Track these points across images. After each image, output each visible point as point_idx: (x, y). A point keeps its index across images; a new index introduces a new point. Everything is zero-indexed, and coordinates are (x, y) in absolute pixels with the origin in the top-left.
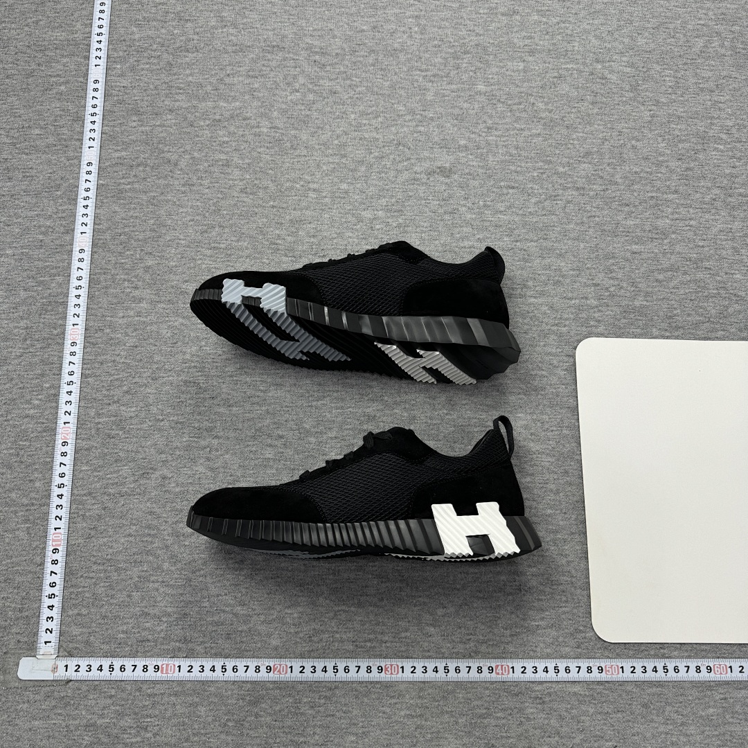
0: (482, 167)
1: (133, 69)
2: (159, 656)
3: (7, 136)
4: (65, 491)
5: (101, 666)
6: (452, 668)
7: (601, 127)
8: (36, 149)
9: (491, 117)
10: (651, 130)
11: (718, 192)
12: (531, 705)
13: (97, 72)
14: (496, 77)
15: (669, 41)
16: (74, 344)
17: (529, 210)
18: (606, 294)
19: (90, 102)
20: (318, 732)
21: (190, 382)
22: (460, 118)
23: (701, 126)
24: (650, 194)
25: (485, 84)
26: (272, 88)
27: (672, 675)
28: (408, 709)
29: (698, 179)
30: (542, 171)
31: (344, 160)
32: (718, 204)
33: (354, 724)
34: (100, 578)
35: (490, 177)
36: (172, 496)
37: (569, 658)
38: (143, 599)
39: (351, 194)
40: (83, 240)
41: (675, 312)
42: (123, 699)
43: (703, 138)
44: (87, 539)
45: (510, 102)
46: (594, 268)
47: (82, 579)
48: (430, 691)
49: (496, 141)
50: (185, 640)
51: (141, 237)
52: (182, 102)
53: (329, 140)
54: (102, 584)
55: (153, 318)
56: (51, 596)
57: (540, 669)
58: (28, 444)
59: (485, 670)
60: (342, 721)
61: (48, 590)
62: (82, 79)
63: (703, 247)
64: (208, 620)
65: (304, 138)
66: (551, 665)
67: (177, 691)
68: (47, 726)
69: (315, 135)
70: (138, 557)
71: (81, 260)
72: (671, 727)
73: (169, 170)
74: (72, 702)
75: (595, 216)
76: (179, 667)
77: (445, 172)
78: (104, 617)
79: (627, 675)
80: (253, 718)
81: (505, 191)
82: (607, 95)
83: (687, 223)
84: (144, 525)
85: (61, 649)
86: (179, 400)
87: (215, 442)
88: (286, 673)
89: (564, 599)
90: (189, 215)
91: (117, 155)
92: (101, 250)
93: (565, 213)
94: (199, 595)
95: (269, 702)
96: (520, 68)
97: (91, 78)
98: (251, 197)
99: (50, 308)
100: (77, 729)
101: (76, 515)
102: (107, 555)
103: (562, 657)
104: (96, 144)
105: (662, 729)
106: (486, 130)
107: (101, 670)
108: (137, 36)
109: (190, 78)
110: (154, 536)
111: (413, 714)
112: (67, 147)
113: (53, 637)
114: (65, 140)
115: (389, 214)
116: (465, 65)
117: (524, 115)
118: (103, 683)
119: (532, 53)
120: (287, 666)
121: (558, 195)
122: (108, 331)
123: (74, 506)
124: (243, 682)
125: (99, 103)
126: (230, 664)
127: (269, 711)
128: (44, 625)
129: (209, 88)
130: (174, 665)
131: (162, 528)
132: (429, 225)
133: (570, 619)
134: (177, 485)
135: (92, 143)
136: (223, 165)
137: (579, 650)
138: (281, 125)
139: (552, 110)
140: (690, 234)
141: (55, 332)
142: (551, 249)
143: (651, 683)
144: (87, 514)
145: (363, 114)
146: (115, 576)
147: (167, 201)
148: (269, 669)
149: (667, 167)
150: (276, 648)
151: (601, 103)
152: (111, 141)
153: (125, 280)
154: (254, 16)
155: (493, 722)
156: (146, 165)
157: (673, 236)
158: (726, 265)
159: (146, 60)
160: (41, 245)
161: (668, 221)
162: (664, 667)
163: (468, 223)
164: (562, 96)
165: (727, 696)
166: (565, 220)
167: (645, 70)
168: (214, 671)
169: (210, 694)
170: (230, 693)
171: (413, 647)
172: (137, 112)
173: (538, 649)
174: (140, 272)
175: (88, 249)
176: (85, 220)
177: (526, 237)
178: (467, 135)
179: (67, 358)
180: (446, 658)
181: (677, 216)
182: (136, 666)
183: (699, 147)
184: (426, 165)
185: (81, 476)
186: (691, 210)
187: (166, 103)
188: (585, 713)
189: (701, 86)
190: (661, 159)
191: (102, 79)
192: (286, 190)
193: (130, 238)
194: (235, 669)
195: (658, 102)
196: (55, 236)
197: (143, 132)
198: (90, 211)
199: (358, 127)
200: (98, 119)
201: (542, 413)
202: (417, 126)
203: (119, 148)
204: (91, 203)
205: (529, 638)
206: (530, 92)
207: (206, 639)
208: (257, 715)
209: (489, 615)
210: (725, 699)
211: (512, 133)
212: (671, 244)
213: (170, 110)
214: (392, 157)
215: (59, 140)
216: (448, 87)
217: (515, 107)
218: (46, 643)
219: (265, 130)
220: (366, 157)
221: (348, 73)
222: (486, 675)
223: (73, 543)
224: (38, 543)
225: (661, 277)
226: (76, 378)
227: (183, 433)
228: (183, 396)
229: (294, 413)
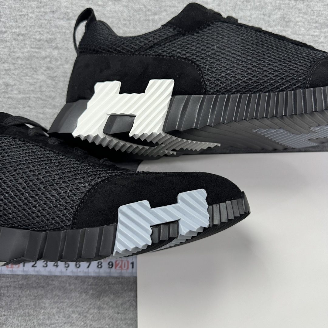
36: (15, 102)
67: (22, 284)
86: (20, 14)
87: (55, 53)
88: (128, 268)
120: (128, 262)
124: (86, 277)
134: (20, 92)
148: (111, 265)
169: (54, 288)
194: (77, 265)
227: (25, 44)
228: (25, 11)
229: (131, 25)
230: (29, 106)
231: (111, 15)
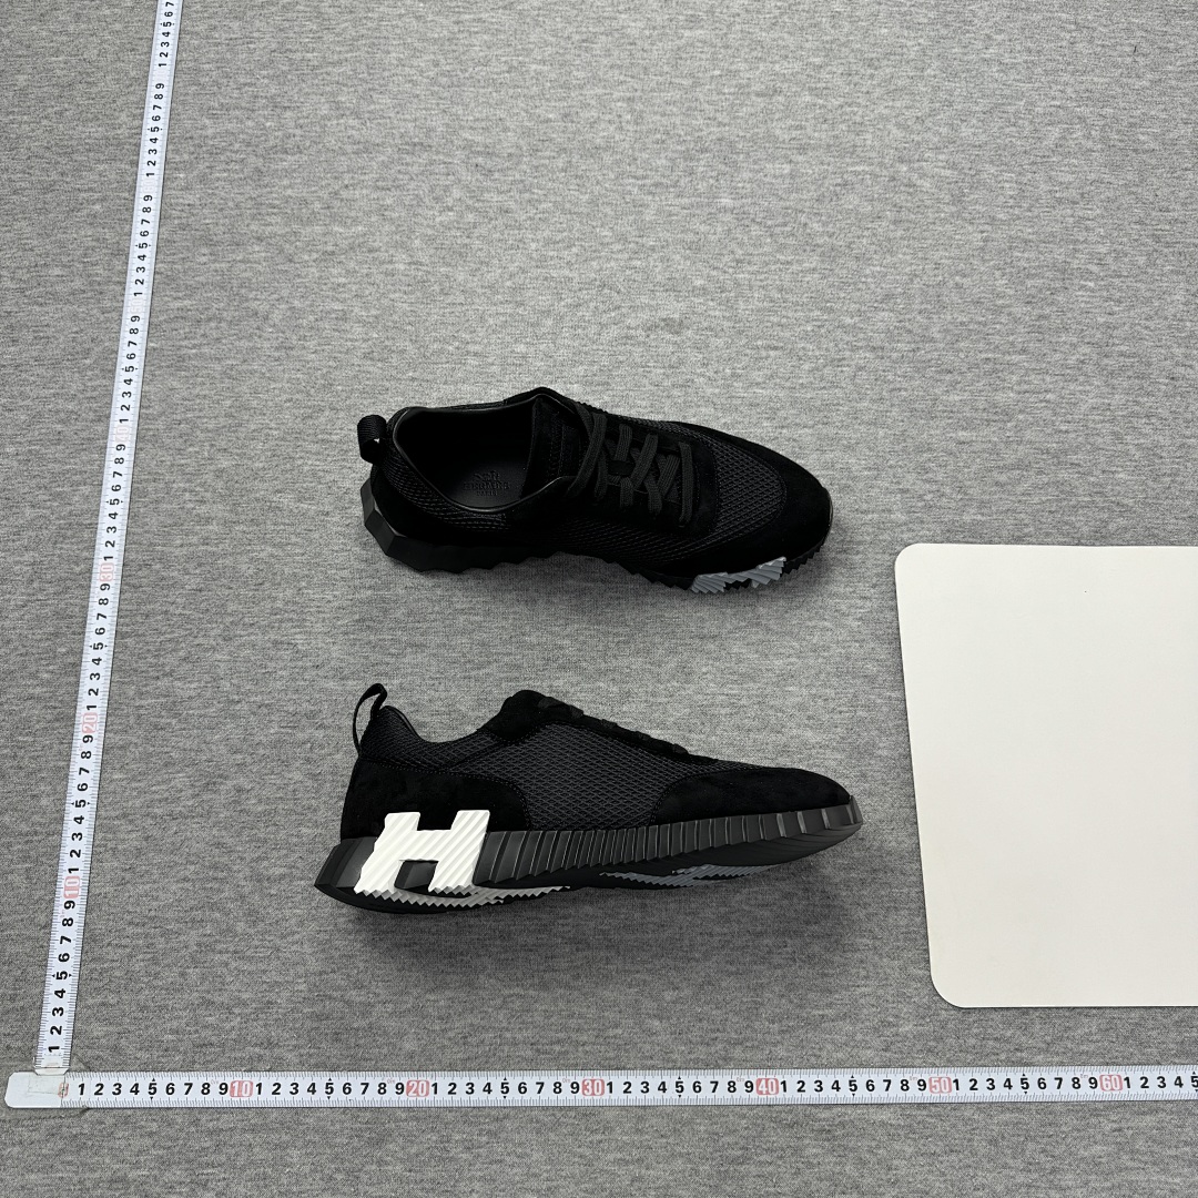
0: (729, 319)
1: (203, 179)
2: (227, 1068)
3: (12, 279)
4: (88, 812)
5: (137, 1085)
6: (688, 1085)
7: (908, 257)
8: (55, 297)
9: (741, 244)
10: (984, 261)
11: (1088, 350)
12: (814, 1142)
13: (149, 184)
14: (748, 186)
15: (1007, 130)
16: (105, 586)
17: (801, 381)
18: (920, 504)
19: (138, 228)
20: (477, 1188)
21: (282, 643)
22: (695, 247)
23: (1059, 254)
24: (984, 356)
25: (733, 196)
26: (412, 206)
27: (1034, 1093)
28: (620, 1149)
29: (1057, 331)
30: (819, 323)
31: (520, 310)
32: (1089, 368)
33: (535, 1175)
34: (137, 946)
35: (740, 332)
36: (252, 818)
37: (872, 1067)
38: (203, 978)
39: (530, 360)
40: (122, 431)
41: (1026, 530)
42: (170, 1139)
43: (1064, 271)
44: (118, 885)
45: (769, 223)
46: (900, 467)
47: (109, 948)
48: (654, 1121)
49: (750, 280)
50: (270, 1044)
51: (210, 427)
52: (277, 225)
53: (497, 281)
54: (141, 957)
55: (226, 546)
56: (61, 976)
57: (827, 1085)
58: (30, 739)
59: (740, 1086)
60: (515, 1171)
61: (55, 966)
62: (126, 195)
63: (1067, 432)
64: (305, 1011)
65: (461, 278)
66: (843, 1077)
67: (255, 1125)
68: (48, 1182)
69: (478, 274)
70: (198, 914)
71: (119, 461)
72: (1036, 1176)
73: (255, 326)
74: (90, 1143)
75: (900, 390)
76: (259, 1085)
77: (673, 326)
78: (143, 1008)
79: (964, 1093)
80: (374, 1167)
81: (764, 354)
82: (917, 210)
83: (1041, 397)
84: (207, 864)
85: (75, 1060)
86: (264, 671)
87: (320, 734)
88: (428, 1094)
89: (863, 973)
90: (285, 392)
91: (178, 304)
92: (150, 446)
93: (855, 385)
94: (292, 971)
95: (400, 1141)
96: (786, 172)
97: (140, 194)
98: (380, 365)
99: (69, 533)
100: (96, 1186)
101: (102, 849)
102: (150, 910)
103: (861, 1065)
104: (146, 289)
105: (1021, 1179)
106: (734, 264)
107: (136, 1092)
108: (210, 132)
109: (289, 192)
110: (222, 880)
111: (627, 1158)
112: (101, 293)
113: (63, 1040)
114: (99, 284)
115: (588, 389)
116: (701, 169)
117: (791, 241)
118: (139, 1113)
119: (802, 149)
120: (428, 1083)
121: (844, 359)
122: (158, 566)
123: (101, 835)
124: (360, 1109)
125: (152, 228)
126: (339, 1080)
127: (400, 1155)
128: (49, 1020)
129: (317, 206)
130: (252, 1084)
131: (235, 868)
132: (649, 404)
133: (873, 1006)
134: (260, 801)
135: (139, 288)
136: (337, 318)
137: (888, 1055)
138: (425, 260)
139: (834, 233)
140: (1047, 414)
141: (77, 569)
142: (835, 439)
143: (1003, 1106)
144: (120, 847)
145: (549, 242)
146: (161, 943)
147: (252, 372)
148: (400, 1088)
149: (1009, 314)
150: (411, 1056)
151: (908, 221)
152: (168, 285)
153: (185, 490)
154: (386, 100)
155: (754, 1170)
156: (221, 320)
157: (1021, 417)
158: (1102, 459)
159: (224, 166)
160: (59, 439)
161: (1011, 395)
162: (1022, 1079)
163: (709, 401)
164: (848, 212)
165: (1123, 1125)
166: (856, 396)
167: (973, 172)
168: (314, 1092)
169: (308, 1129)
170: (338, 1126)
171: (626, 1051)
172: (208, 241)
173: (824, 1054)
174: (209, 477)
175: (130, 444)
176: (127, 401)
177: (798, 421)
178: (706, 271)
179: (94, 608)
180: (680, 1069)
181: (1026, 387)
182: (191, 1085)
183: (1058, 285)
184: (644, 316)
185: (112, 787)
186: (1048, 378)
187: (252, 227)
188: (900, 1155)
189: (1057, 195)
190: (1000, 302)
191: (156, 193)
192: (432, 354)
193: (194, 427)
194: (347, 1089)
195: (994, 219)
196: (79, 425)
197: (216, 271)
198: (135, 388)
199: (542, 262)
200: (150, 252)
201: (824, 685)
202: (630, 259)
203: (180, 294)
204: (136, 376)
205: (809, 1035)
206: (800, 207)
207: (301, 1042)
208: (380, 1162)
209: (745, 1000)
210: (1120, 1130)
211: (773, 268)
212: (1018, 429)
213: (258, 239)
214: (592, 305)
215: (91, 284)
216: (677, 202)
217: (778, 230)
218: (50, 1049)
219: (402, 267)
220: (553, 305)
221: (526, 183)
222: (741, 1094)
223: (98, 892)
224: (43, 892)
225: (1003, 478)
226: (108, 639)
227: (270, 722)
228: (271, 665)
229: (442, 687)
230: (275, 825)
231: (409, 671)
